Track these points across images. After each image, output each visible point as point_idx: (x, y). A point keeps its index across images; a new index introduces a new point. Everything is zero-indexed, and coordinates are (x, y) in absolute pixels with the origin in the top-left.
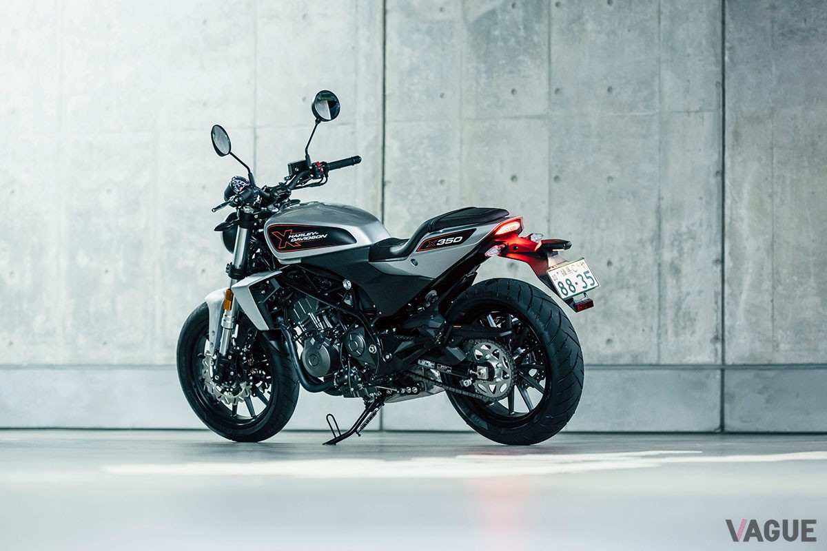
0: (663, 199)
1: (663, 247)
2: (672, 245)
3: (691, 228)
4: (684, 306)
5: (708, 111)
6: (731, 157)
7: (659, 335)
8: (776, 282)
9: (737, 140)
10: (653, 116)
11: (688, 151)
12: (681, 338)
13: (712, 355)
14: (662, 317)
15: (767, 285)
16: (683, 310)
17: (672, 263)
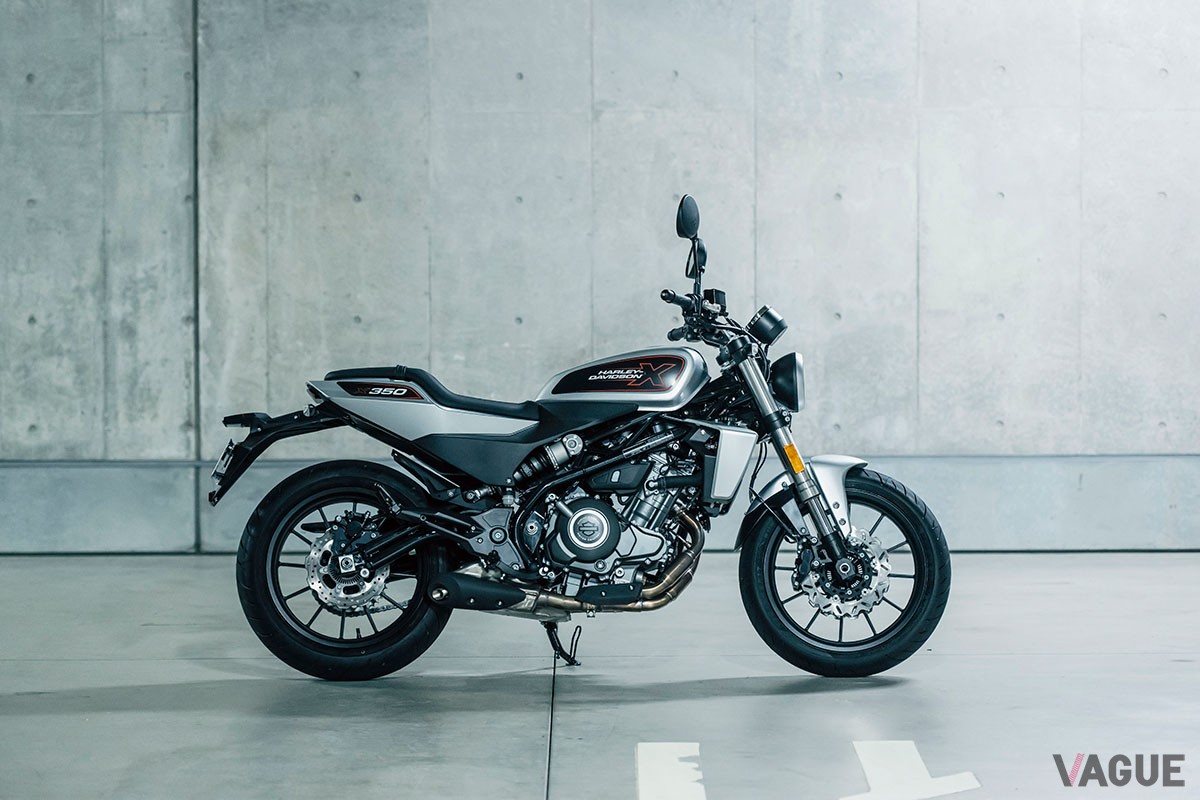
0: (109, 232)
1: (110, 298)
2: (124, 295)
3: (150, 273)
4: (141, 380)
5: (174, 112)
6: (208, 176)
7: (106, 421)
8: (273, 348)
9: (215, 153)
10: (93, 116)
11: (145, 166)
12: (138, 425)
13: (183, 448)
14: (109, 395)
15: (260, 352)
16: (140, 386)
17: (123, 321)
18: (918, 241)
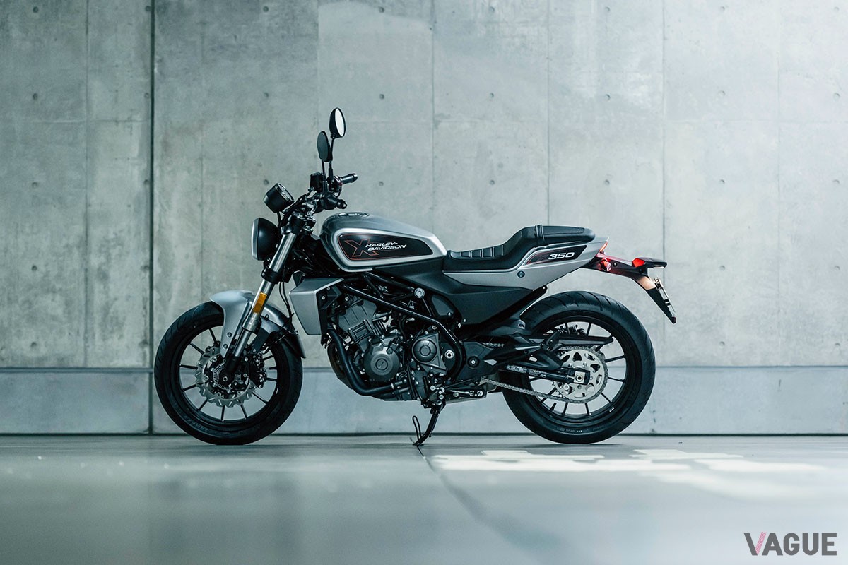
0: (90, 205)
1: (90, 253)
2: (100, 251)
3: (119, 235)
4: (111, 310)
5: (137, 121)
6: (161, 166)
7: (86, 339)
8: (205, 288)
9: (166, 150)
10: (79, 124)
11: (116, 159)
12: (109, 342)
13: (140, 359)
14: (89, 321)
16: (111, 314)
17: (99, 269)
18: (664, 214)
